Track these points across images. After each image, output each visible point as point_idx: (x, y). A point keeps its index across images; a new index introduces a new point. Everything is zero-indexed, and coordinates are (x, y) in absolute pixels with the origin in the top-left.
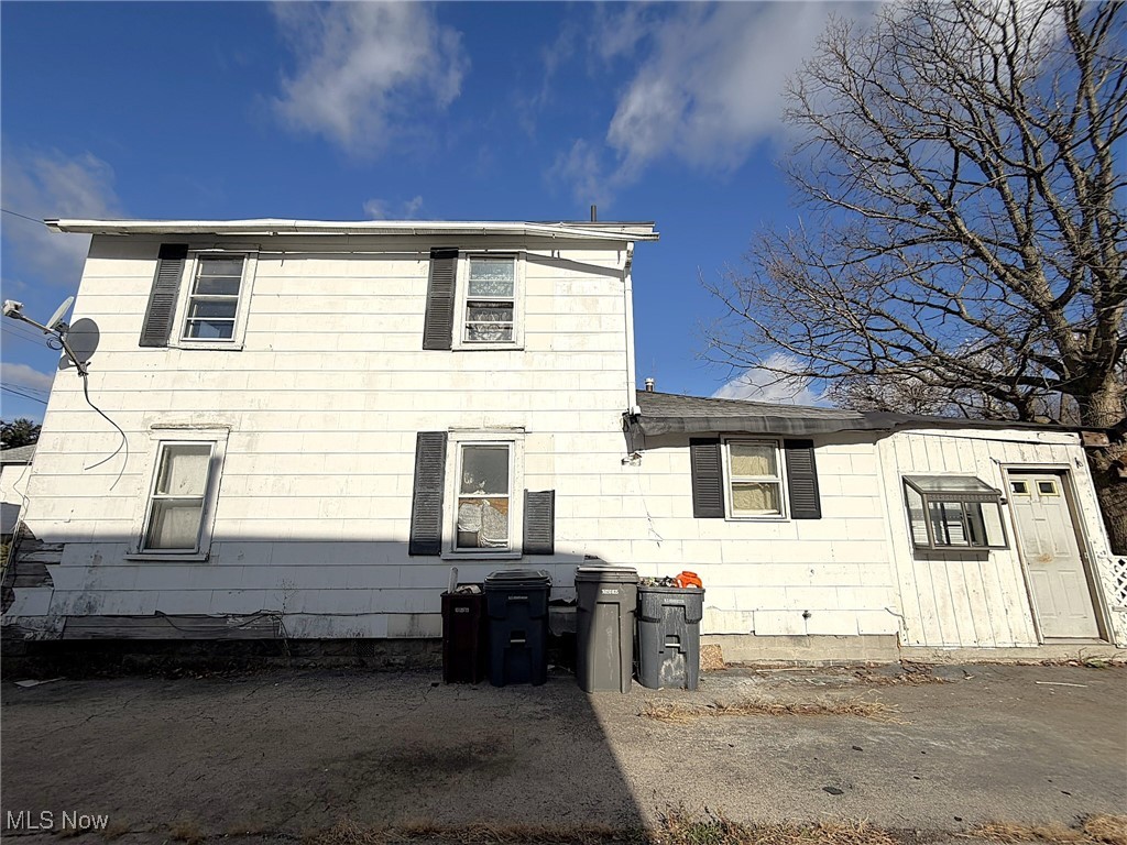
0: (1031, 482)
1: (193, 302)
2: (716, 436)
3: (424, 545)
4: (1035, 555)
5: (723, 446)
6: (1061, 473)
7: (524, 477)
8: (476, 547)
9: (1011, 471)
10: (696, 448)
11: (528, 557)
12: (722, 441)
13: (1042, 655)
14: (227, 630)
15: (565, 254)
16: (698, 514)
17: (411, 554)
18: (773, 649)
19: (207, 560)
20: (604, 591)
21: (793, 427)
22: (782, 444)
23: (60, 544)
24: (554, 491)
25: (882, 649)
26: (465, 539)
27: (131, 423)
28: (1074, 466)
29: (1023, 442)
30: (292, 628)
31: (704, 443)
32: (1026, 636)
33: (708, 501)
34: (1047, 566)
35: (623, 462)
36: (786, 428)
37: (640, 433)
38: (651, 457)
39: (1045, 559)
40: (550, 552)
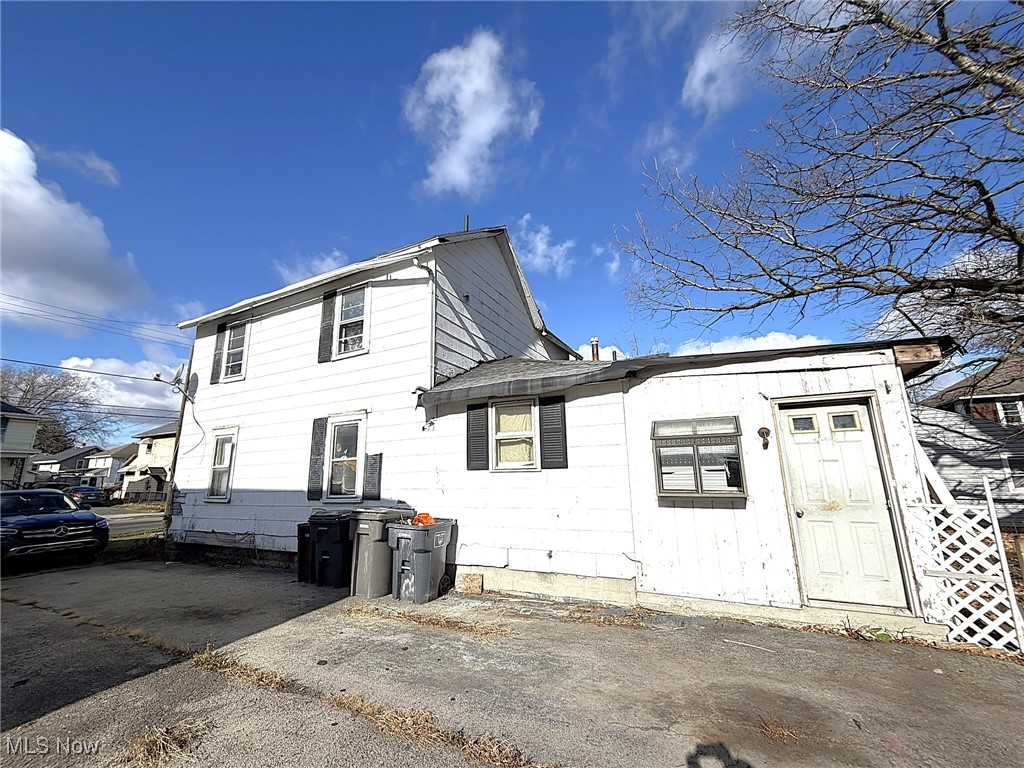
0: (822, 416)
1: (229, 355)
2: (485, 401)
3: (314, 494)
4: (819, 503)
5: (490, 409)
6: (864, 401)
7: (366, 446)
8: (341, 494)
9: (782, 407)
10: (472, 412)
11: (366, 502)
12: (490, 404)
13: (804, 618)
14: (235, 542)
15: (395, 275)
16: (470, 468)
17: (309, 499)
18: (523, 582)
19: (229, 502)
20: (361, 526)
21: (532, 388)
22: (537, 402)
23: (186, 493)
24: (381, 454)
25: (619, 592)
26: (334, 489)
27: (207, 427)
28: (881, 392)
29: (803, 370)
30: (260, 543)
31: (476, 407)
32: (787, 594)
33: (478, 456)
34: (834, 516)
35: (424, 429)
36: (526, 389)
37: (434, 404)
38: (442, 422)
39: (832, 507)
40: (378, 498)
